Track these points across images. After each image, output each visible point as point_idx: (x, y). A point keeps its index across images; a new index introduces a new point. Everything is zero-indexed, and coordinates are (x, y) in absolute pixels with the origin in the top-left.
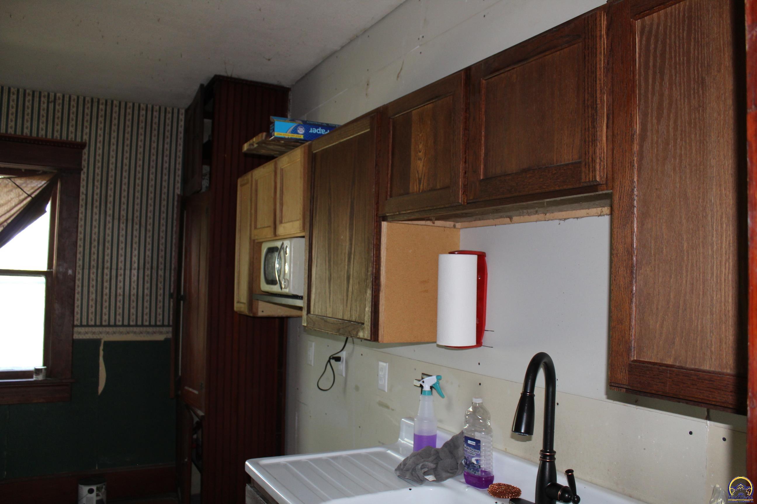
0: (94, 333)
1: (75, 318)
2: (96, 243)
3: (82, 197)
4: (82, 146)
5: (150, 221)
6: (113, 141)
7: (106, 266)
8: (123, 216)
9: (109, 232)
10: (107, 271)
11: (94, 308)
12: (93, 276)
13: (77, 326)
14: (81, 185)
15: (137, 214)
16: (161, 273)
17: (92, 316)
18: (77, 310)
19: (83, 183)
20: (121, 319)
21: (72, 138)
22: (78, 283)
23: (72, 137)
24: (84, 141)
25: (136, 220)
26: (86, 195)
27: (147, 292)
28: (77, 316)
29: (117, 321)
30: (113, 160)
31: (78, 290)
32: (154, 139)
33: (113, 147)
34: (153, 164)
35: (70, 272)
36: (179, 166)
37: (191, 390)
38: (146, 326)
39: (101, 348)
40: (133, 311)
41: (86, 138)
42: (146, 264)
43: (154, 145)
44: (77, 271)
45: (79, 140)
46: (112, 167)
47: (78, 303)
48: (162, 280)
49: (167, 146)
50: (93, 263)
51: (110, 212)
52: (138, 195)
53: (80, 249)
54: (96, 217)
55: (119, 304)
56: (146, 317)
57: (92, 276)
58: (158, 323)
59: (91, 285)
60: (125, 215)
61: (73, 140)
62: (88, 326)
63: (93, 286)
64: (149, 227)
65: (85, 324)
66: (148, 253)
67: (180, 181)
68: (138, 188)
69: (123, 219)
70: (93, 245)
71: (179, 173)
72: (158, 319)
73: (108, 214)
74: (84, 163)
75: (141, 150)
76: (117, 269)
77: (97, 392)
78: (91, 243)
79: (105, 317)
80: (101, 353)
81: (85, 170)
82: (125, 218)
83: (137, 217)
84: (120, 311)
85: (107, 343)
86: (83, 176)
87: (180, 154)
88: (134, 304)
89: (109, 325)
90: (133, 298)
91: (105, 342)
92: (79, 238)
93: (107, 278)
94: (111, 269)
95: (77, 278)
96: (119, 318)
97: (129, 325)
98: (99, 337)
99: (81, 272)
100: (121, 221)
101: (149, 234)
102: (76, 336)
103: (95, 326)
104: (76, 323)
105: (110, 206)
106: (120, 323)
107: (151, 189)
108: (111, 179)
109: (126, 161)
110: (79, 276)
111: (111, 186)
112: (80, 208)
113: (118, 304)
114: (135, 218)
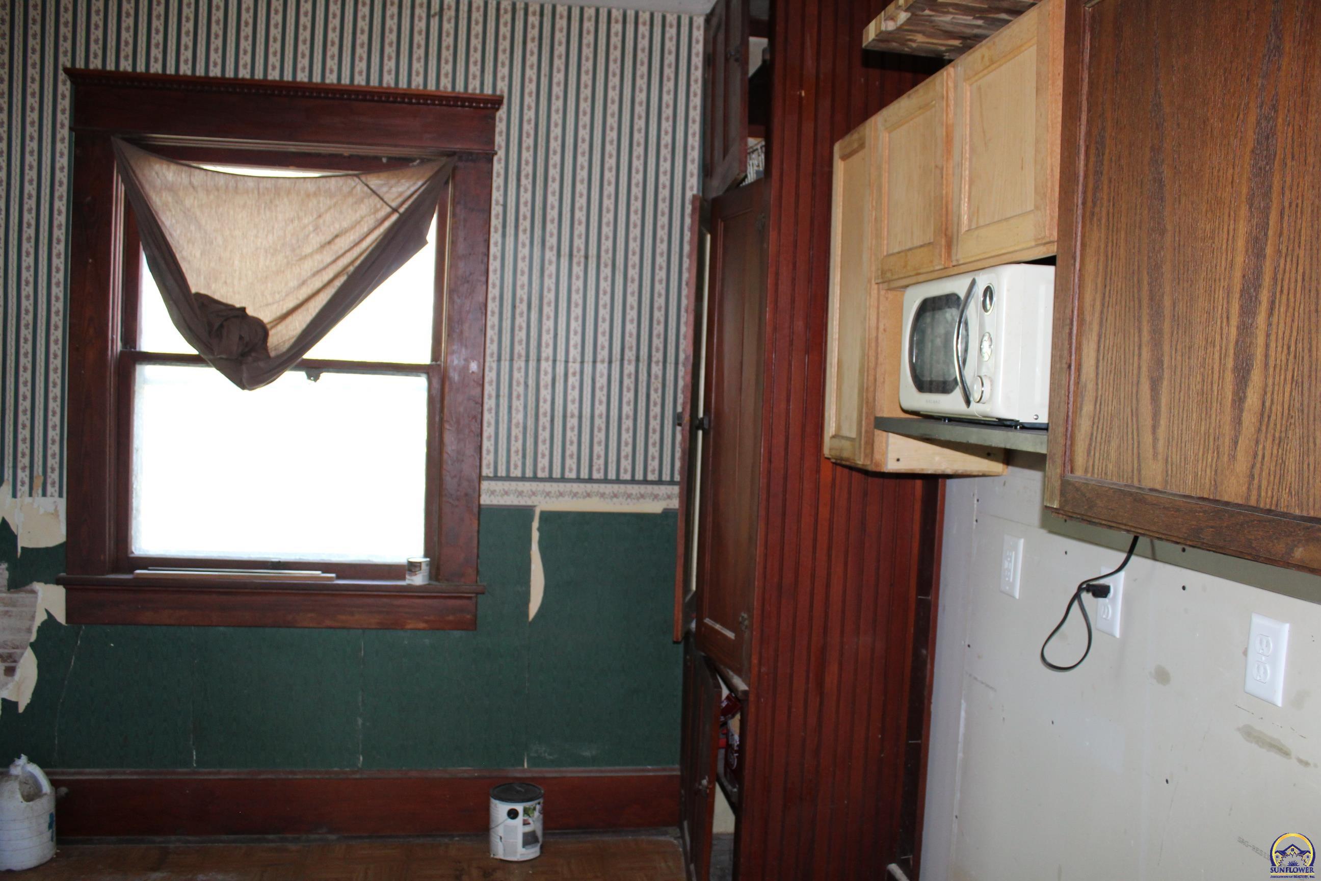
0: (521, 494)
1: (484, 462)
2: (524, 307)
3: (496, 209)
4: (496, 102)
5: (634, 259)
6: (557, 90)
7: (544, 355)
8: (579, 250)
9: (549, 282)
10: (546, 366)
11: (520, 442)
12: (518, 376)
13: (488, 478)
14: (494, 185)
15: (607, 244)
16: (657, 370)
17: (516, 459)
18: (487, 445)
19: (497, 182)
20: (574, 467)
21: (475, 89)
22: (489, 389)
23: (474, 86)
24: (498, 93)
25: (606, 257)
26: (505, 206)
27: (627, 410)
28: (488, 458)
29: (567, 470)
30: (556, 131)
31: (489, 403)
32: (641, 83)
33: (557, 104)
34: (639, 137)
35: (474, 366)
36: (695, 142)
37: (718, 627)
38: (625, 482)
39: (535, 524)
40: (599, 450)
41: (502, 86)
42: (627, 351)
43: (641, 97)
44: (487, 364)
45: (488, 91)
46: (555, 145)
47: (488, 431)
48: (660, 386)
49: (668, 98)
50: (520, 349)
51: (552, 241)
52: (608, 203)
53: (492, 320)
54: (524, 252)
55: (572, 435)
56: (626, 464)
57: (516, 375)
58: (650, 477)
59: (515, 394)
60: (583, 247)
61: (478, 91)
62: (508, 478)
63: (518, 397)
64: (633, 273)
65: (504, 474)
66: (631, 328)
67: (696, 172)
68: (609, 189)
69: (579, 257)
70: (518, 311)
71: (695, 154)
72: (650, 468)
73: (548, 245)
74: (499, 140)
75: (613, 108)
76: (567, 362)
77: (527, 615)
78: (514, 307)
79: (543, 462)
80: (535, 535)
81: (501, 153)
82: (582, 253)
83: (607, 251)
84: (572, 449)
85: (547, 517)
86: (498, 166)
87: (696, 114)
88: (600, 436)
89: (550, 479)
90: (600, 422)
91: (543, 513)
92: (490, 296)
93: (546, 379)
94: (555, 361)
95: (487, 379)
96: (571, 463)
97: (590, 480)
98: (529, 503)
99: (494, 365)
100: (575, 260)
101: (633, 287)
102: (485, 500)
103: (523, 478)
104: (486, 471)
105: (551, 227)
106: (573, 475)
107: (636, 191)
108: (554, 172)
109: (584, 133)
110: (490, 376)
111: (554, 186)
112: (492, 234)
113: (569, 434)
114: (603, 254)
